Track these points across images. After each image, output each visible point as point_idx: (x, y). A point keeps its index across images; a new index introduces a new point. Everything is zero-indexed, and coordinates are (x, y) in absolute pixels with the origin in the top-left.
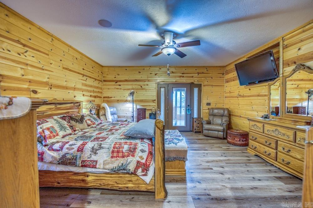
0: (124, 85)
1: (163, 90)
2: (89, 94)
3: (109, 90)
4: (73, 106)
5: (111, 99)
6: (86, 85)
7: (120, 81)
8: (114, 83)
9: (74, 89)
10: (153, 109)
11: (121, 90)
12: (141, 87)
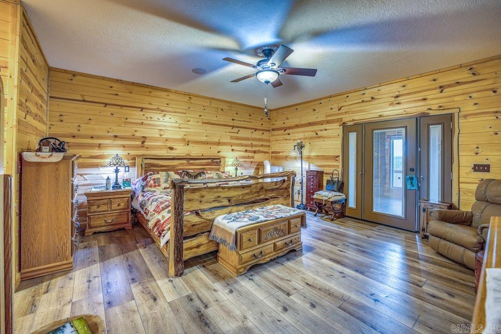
0: (294, 133)
1: (353, 137)
2: (244, 148)
3: (277, 142)
4: (211, 162)
5: (279, 154)
6: (238, 139)
7: (290, 128)
8: (282, 132)
9: (219, 144)
10: (335, 172)
11: (291, 141)
12: (317, 134)
